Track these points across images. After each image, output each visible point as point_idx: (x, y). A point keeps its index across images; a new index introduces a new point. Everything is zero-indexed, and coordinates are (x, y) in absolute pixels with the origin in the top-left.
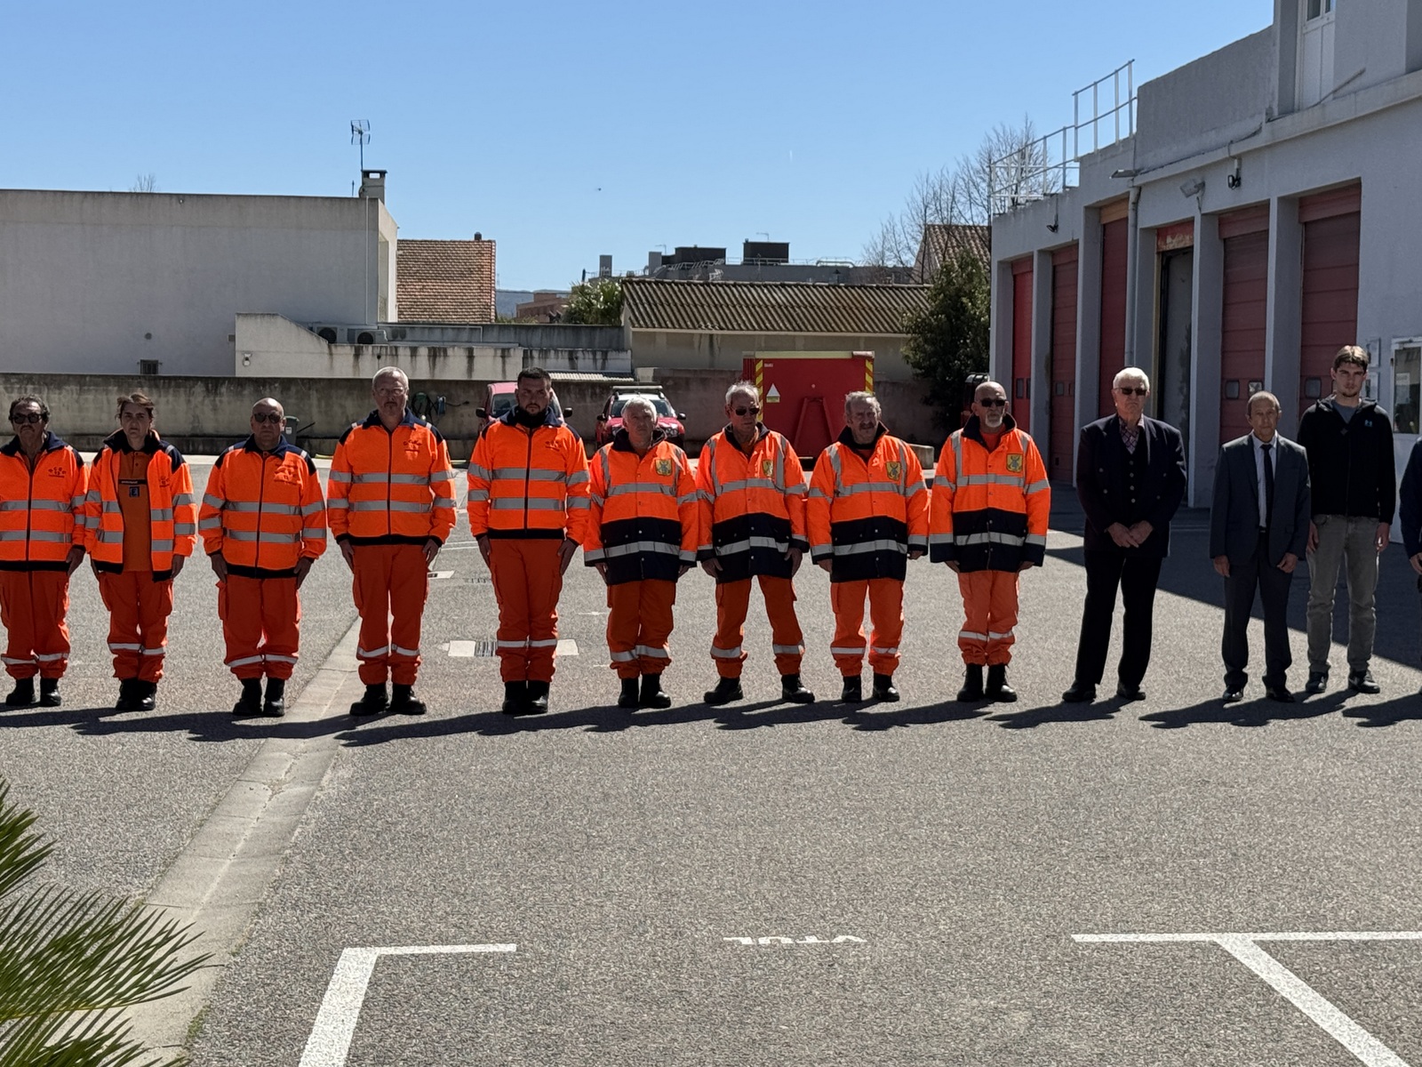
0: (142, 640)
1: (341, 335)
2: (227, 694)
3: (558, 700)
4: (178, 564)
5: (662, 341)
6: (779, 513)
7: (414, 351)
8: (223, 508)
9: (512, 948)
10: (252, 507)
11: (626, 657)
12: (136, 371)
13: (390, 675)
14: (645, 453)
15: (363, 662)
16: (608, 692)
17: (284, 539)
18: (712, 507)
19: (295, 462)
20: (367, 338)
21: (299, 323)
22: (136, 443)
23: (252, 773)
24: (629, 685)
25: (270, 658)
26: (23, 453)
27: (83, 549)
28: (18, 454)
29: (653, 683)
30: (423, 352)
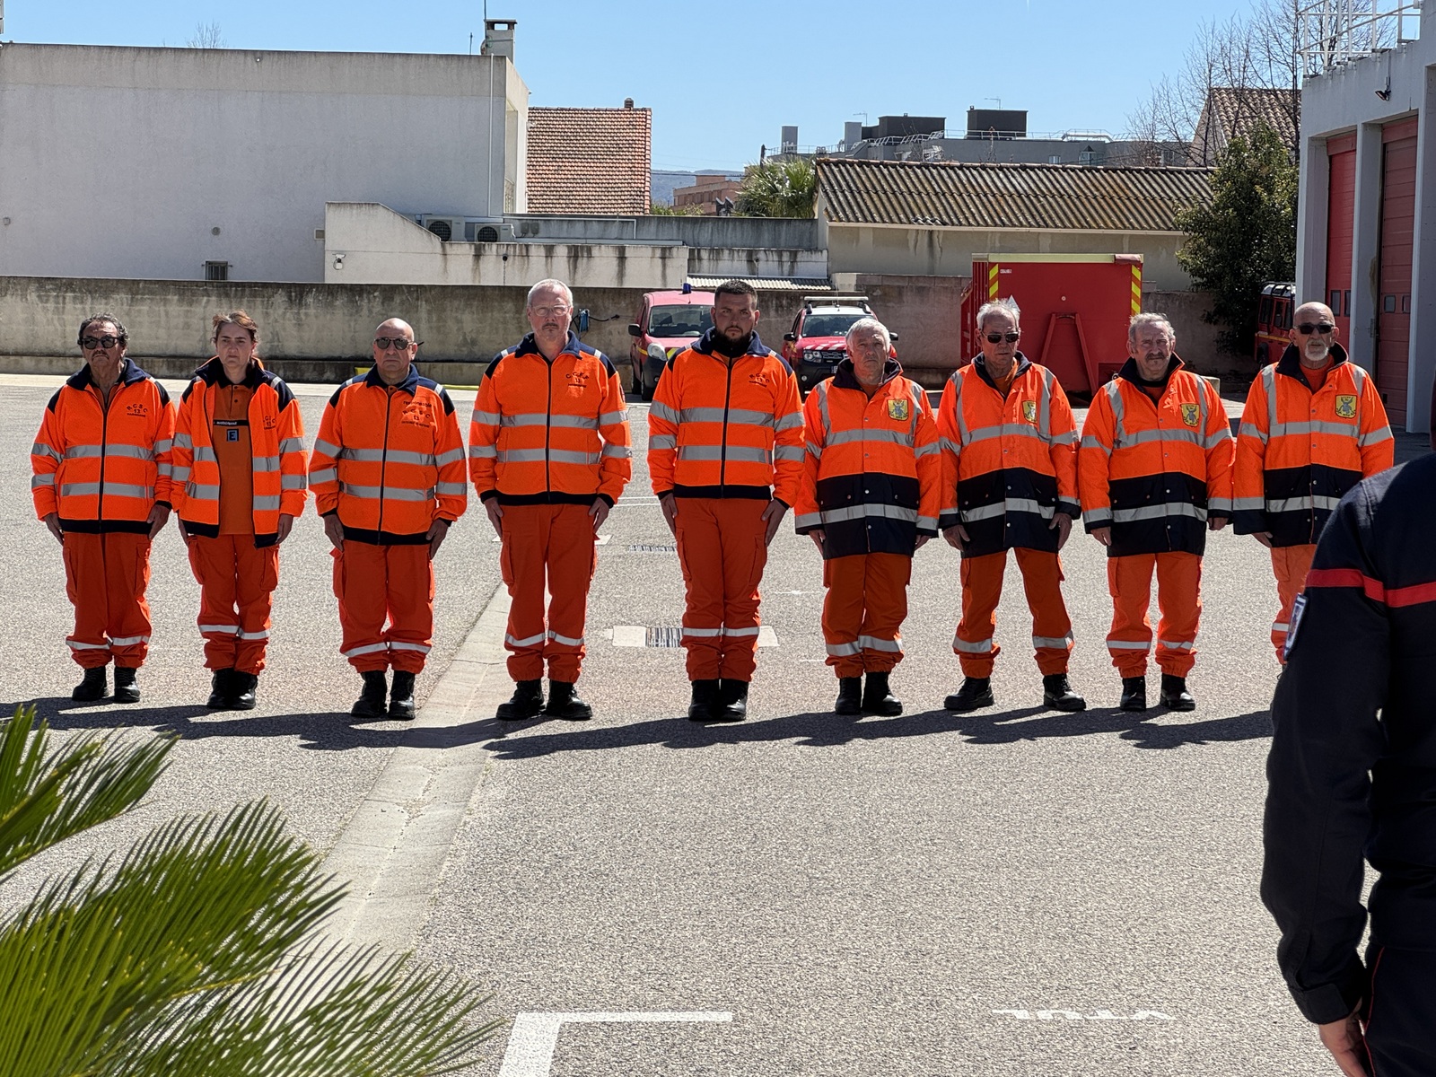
0: (240, 621)
1: (458, 229)
2: (345, 691)
3: (758, 705)
4: (285, 529)
5: (866, 239)
6: (1044, 469)
7: (550, 251)
8: (339, 457)
9: (727, 1017)
10: (374, 455)
11: (846, 650)
12: (201, 275)
13: (546, 669)
14: (874, 392)
15: (513, 653)
16: (824, 694)
17: (415, 495)
18: (958, 460)
19: (428, 399)
20: (489, 235)
21: (405, 214)
22: (235, 374)
23: (383, 791)
24: (849, 686)
25: (397, 646)
26: (94, 385)
27: (169, 506)
28: (89, 387)
29: (879, 684)
30: (562, 251)
